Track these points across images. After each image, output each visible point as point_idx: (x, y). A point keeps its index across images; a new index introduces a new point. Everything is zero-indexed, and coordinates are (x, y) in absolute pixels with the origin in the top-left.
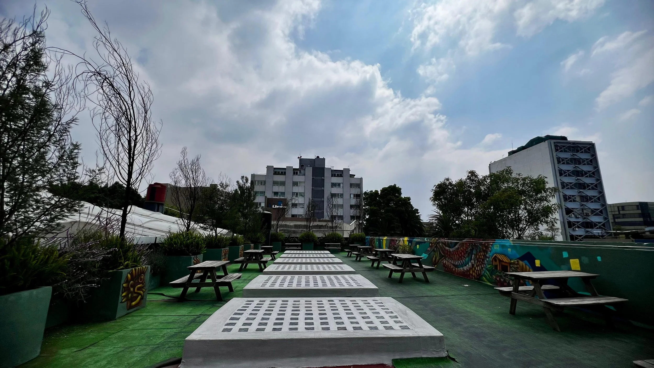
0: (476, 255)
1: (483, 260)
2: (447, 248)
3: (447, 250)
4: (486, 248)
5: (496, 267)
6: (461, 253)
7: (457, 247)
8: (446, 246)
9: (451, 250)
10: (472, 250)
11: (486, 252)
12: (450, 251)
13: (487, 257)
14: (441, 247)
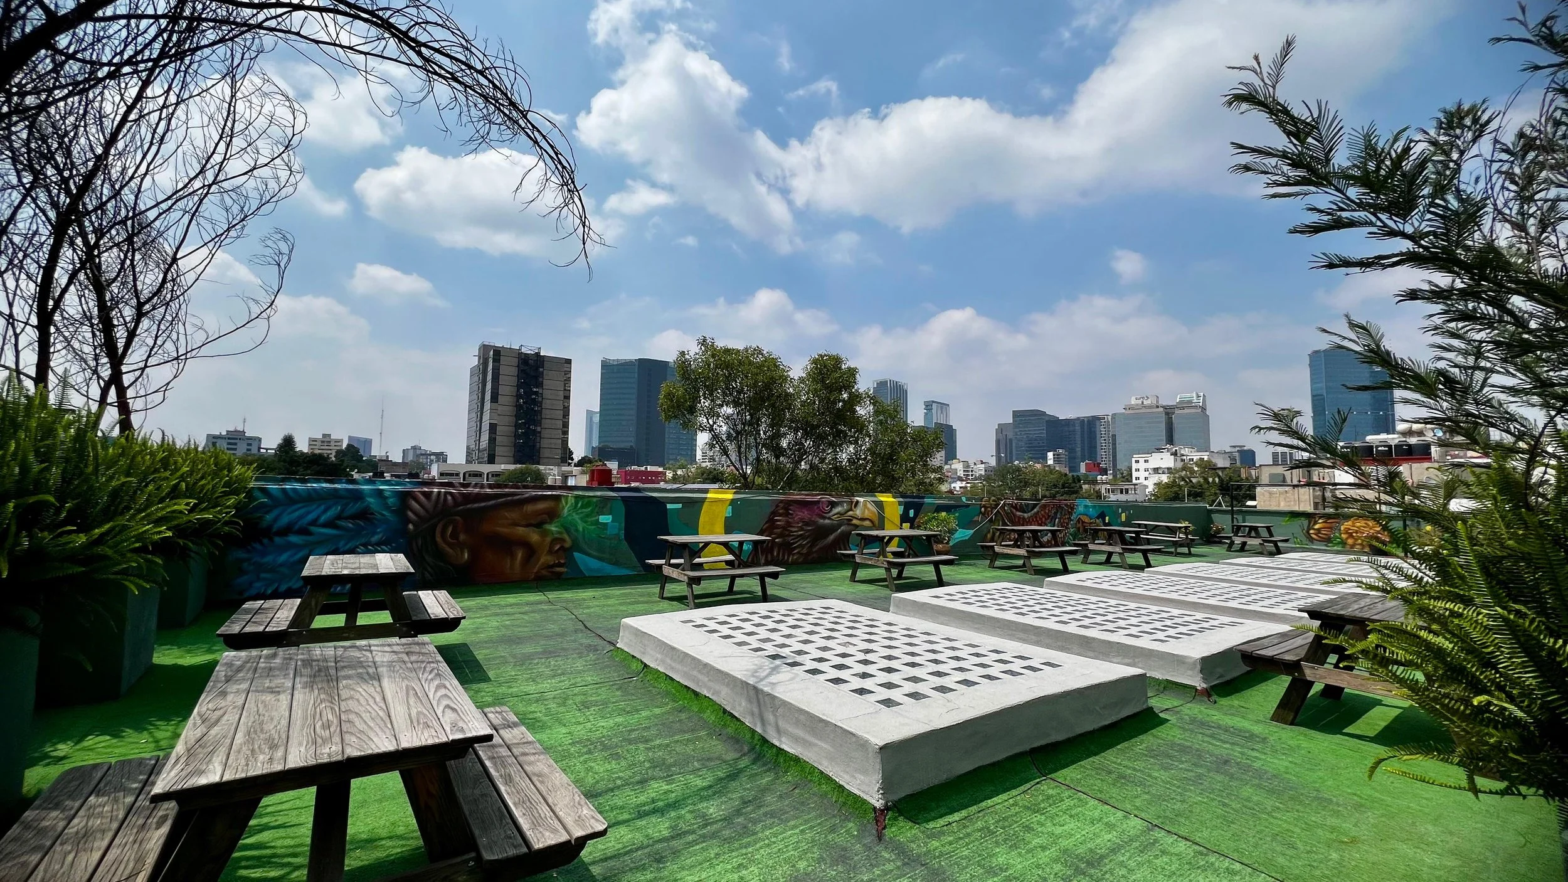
0: (1060, 519)
1: (1068, 524)
2: (1018, 513)
3: (1019, 517)
4: (1072, 508)
5: (1079, 528)
6: (1041, 519)
7: (1035, 510)
8: (1017, 510)
9: (1026, 515)
10: (1056, 513)
11: (1070, 514)
12: (1024, 518)
13: (1072, 520)
14: (1007, 514)
